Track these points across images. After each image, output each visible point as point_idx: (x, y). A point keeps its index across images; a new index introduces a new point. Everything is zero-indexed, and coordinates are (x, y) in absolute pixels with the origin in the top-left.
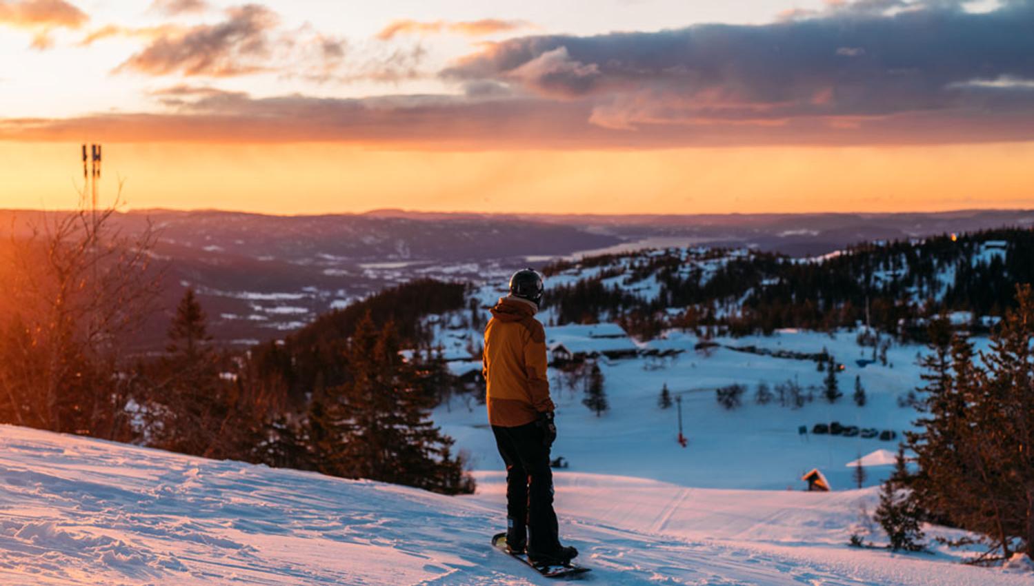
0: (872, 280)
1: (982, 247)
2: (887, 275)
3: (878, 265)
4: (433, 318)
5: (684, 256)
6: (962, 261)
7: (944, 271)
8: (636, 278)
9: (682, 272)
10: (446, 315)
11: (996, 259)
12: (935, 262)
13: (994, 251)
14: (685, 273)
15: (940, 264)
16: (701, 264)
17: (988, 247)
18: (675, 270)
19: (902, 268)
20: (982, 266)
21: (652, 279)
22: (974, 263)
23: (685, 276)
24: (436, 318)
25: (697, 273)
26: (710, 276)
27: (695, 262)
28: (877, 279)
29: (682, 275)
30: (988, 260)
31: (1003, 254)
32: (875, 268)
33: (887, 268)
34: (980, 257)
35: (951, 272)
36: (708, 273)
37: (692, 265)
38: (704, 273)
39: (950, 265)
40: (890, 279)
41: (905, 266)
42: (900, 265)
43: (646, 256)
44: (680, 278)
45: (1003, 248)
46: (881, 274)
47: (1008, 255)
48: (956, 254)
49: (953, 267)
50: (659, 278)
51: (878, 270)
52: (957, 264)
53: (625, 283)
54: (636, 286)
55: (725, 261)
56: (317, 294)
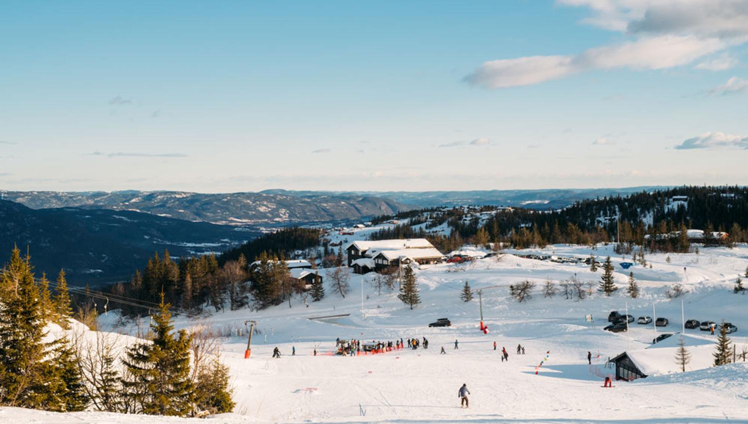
0: (596, 223)
1: (671, 200)
2: (606, 220)
3: (599, 213)
4: (298, 252)
5: (466, 210)
6: (657, 209)
7: (645, 217)
8: (434, 225)
9: (466, 220)
10: (307, 250)
11: (681, 208)
12: (639, 210)
13: (679, 202)
14: (467, 220)
15: (642, 212)
16: (478, 214)
17: (675, 200)
18: (460, 219)
19: (616, 215)
20: (671, 212)
21: (445, 225)
22: (666, 210)
23: (467, 222)
24: (300, 252)
25: (476, 221)
26: (484, 222)
27: (474, 214)
28: (599, 222)
29: (465, 222)
30: (676, 208)
31: (686, 204)
32: (598, 215)
33: (605, 215)
34: (670, 206)
35: (650, 216)
36: (483, 220)
37: (472, 216)
38: (480, 221)
39: (649, 213)
40: (607, 222)
41: (618, 213)
42: (615, 213)
43: (440, 211)
44: (464, 224)
45: (685, 200)
46: (602, 219)
47: (689, 205)
48: (653, 205)
49: (652, 213)
50: (449, 224)
51: (600, 216)
52: (654, 212)
53: (427, 228)
54: (434, 229)
55: (494, 212)
56: (230, 243)
